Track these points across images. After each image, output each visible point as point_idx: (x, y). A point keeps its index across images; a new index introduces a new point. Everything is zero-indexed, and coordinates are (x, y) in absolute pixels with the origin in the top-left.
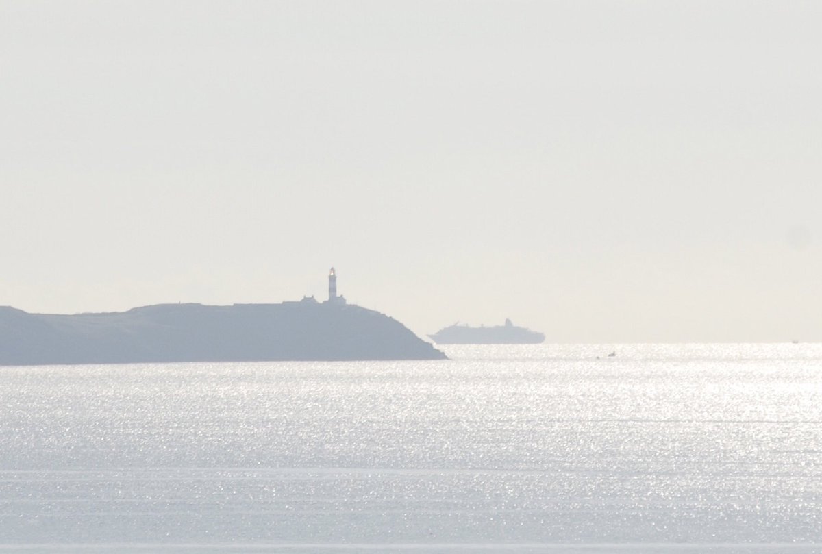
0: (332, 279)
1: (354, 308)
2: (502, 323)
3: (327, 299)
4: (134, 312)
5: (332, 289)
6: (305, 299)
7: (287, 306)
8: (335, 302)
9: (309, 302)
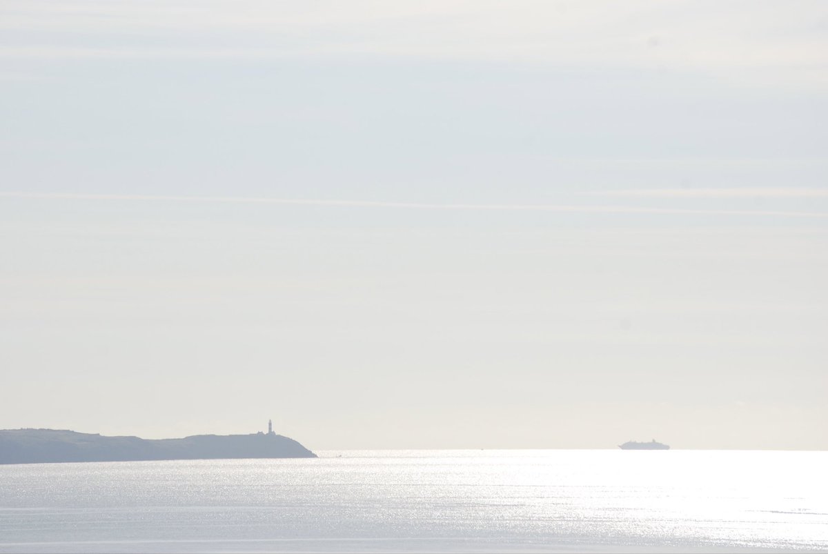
0: (270, 424)
1: (279, 436)
2: (651, 441)
3: (268, 432)
4: (187, 438)
5: (270, 429)
6: (259, 433)
7: (251, 436)
8: (271, 434)
9: (260, 434)
